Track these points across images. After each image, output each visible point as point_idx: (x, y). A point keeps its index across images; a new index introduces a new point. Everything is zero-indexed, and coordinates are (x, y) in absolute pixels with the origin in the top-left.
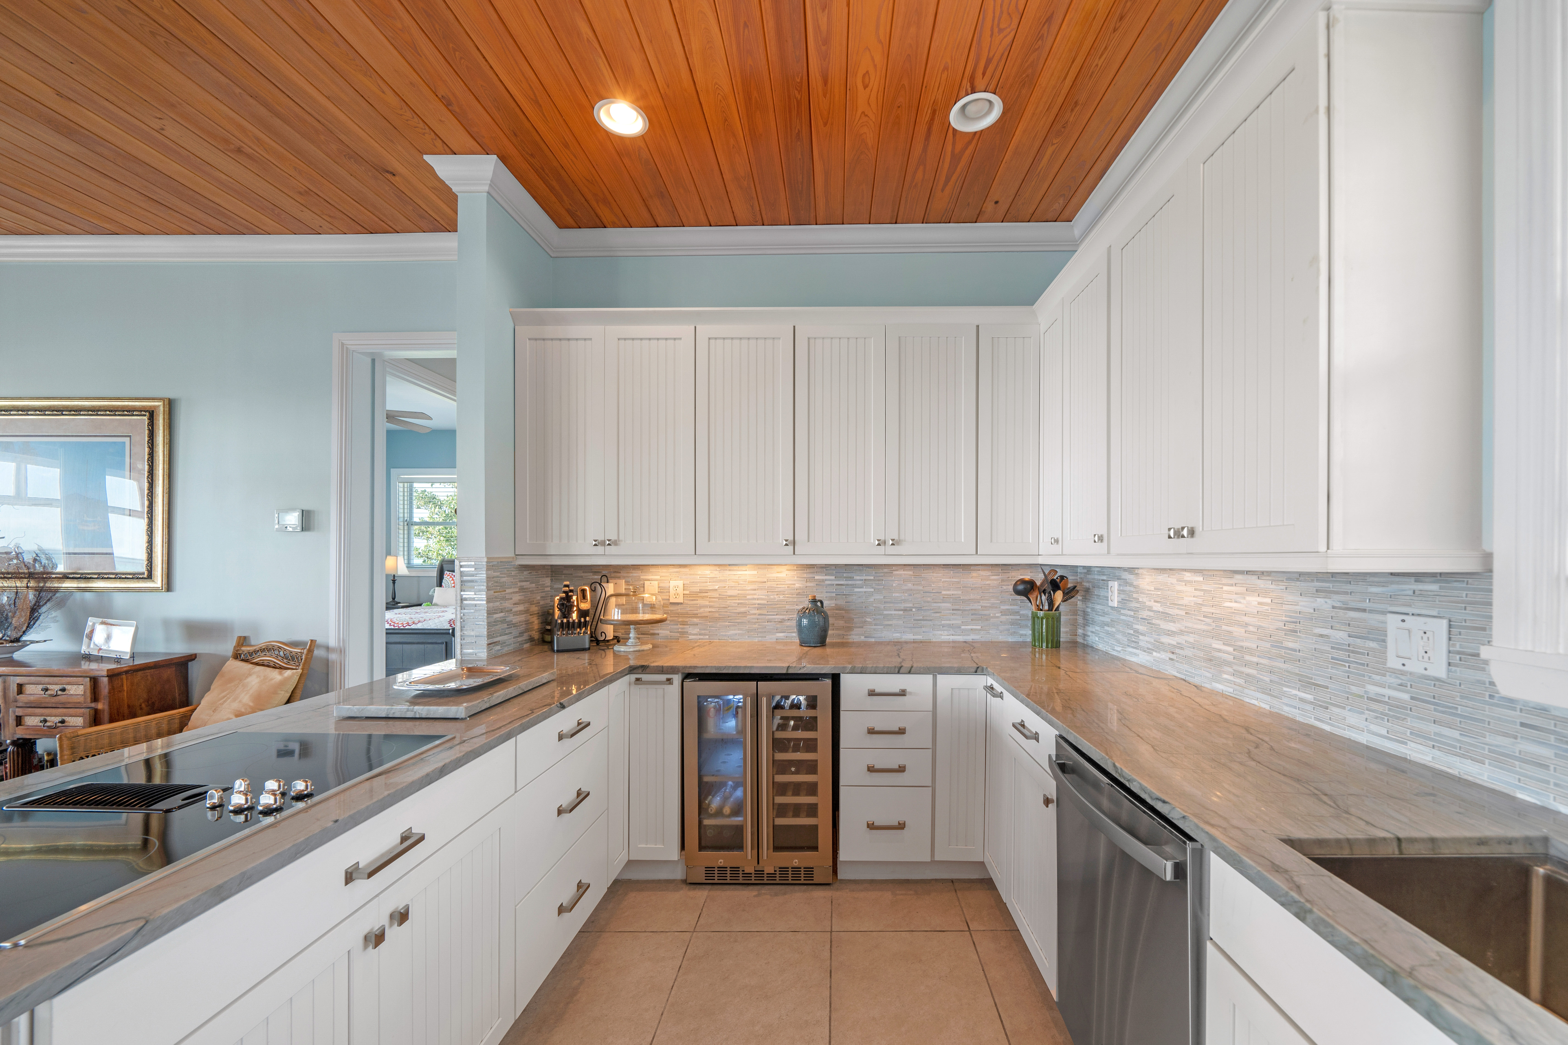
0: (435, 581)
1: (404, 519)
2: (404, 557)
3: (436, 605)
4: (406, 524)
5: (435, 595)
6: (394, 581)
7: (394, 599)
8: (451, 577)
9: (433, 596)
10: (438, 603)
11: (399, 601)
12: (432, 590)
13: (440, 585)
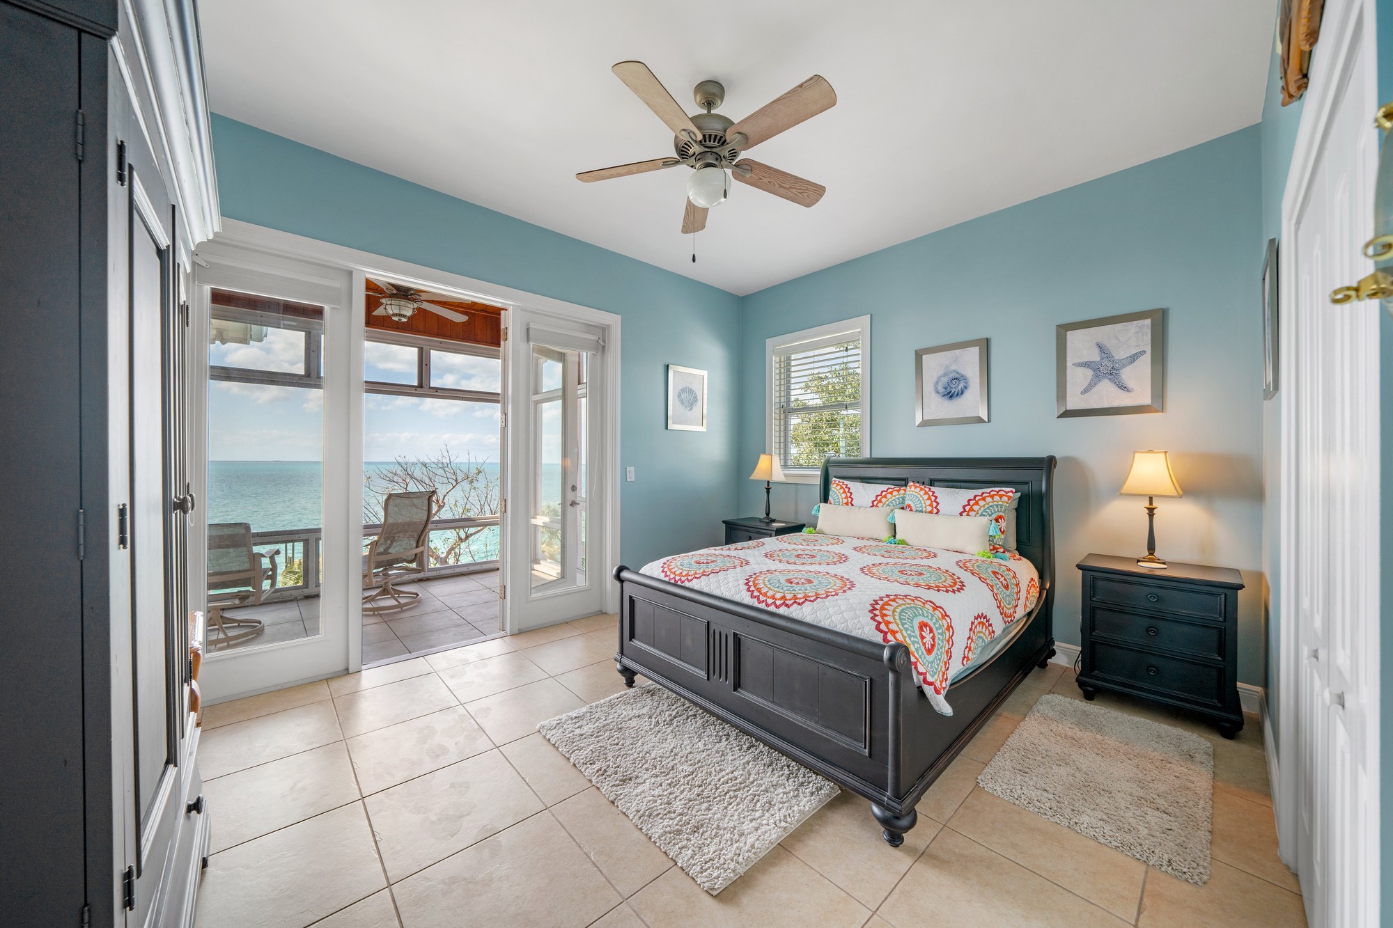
0: (817, 493)
1: (780, 405)
2: (780, 457)
3: (821, 532)
4: (782, 412)
5: (820, 515)
6: (768, 490)
7: (768, 514)
8: (842, 488)
9: (817, 518)
10: (825, 529)
11: (773, 518)
12: (816, 507)
13: (825, 498)
